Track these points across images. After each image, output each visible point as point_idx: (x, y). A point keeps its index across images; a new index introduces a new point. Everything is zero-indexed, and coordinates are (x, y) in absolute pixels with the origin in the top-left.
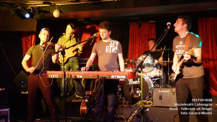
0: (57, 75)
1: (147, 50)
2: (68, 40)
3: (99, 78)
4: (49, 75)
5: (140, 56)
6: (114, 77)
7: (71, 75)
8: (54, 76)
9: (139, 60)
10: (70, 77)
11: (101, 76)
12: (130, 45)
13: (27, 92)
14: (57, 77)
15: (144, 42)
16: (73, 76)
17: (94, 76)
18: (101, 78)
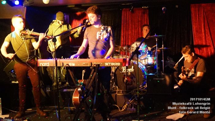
0: (48, 63)
1: (140, 36)
2: (59, 27)
3: (93, 65)
4: (41, 64)
5: (134, 43)
6: (108, 64)
7: (63, 63)
8: (45, 64)
9: (132, 47)
10: (62, 65)
11: (94, 64)
12: (122, 32)
13: (17, 82)
14: (49, 66)
15: (137, 29)
16: (65, 65)
17: (87, 64)
18: (95, 66)
